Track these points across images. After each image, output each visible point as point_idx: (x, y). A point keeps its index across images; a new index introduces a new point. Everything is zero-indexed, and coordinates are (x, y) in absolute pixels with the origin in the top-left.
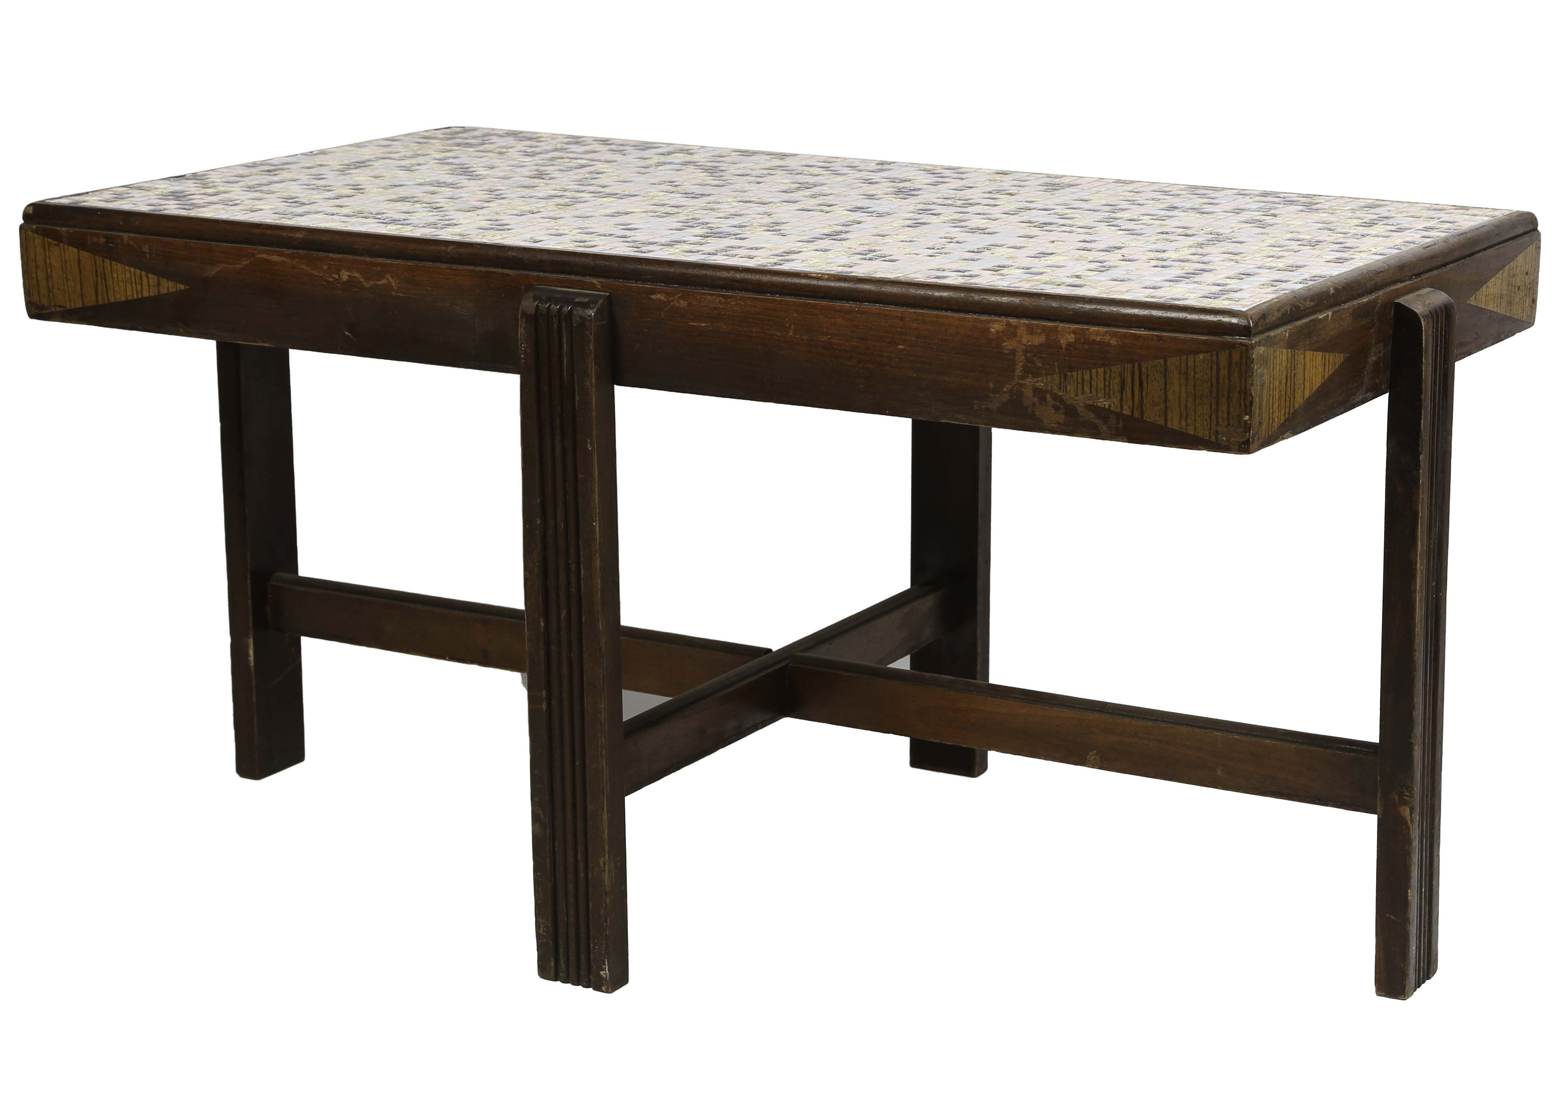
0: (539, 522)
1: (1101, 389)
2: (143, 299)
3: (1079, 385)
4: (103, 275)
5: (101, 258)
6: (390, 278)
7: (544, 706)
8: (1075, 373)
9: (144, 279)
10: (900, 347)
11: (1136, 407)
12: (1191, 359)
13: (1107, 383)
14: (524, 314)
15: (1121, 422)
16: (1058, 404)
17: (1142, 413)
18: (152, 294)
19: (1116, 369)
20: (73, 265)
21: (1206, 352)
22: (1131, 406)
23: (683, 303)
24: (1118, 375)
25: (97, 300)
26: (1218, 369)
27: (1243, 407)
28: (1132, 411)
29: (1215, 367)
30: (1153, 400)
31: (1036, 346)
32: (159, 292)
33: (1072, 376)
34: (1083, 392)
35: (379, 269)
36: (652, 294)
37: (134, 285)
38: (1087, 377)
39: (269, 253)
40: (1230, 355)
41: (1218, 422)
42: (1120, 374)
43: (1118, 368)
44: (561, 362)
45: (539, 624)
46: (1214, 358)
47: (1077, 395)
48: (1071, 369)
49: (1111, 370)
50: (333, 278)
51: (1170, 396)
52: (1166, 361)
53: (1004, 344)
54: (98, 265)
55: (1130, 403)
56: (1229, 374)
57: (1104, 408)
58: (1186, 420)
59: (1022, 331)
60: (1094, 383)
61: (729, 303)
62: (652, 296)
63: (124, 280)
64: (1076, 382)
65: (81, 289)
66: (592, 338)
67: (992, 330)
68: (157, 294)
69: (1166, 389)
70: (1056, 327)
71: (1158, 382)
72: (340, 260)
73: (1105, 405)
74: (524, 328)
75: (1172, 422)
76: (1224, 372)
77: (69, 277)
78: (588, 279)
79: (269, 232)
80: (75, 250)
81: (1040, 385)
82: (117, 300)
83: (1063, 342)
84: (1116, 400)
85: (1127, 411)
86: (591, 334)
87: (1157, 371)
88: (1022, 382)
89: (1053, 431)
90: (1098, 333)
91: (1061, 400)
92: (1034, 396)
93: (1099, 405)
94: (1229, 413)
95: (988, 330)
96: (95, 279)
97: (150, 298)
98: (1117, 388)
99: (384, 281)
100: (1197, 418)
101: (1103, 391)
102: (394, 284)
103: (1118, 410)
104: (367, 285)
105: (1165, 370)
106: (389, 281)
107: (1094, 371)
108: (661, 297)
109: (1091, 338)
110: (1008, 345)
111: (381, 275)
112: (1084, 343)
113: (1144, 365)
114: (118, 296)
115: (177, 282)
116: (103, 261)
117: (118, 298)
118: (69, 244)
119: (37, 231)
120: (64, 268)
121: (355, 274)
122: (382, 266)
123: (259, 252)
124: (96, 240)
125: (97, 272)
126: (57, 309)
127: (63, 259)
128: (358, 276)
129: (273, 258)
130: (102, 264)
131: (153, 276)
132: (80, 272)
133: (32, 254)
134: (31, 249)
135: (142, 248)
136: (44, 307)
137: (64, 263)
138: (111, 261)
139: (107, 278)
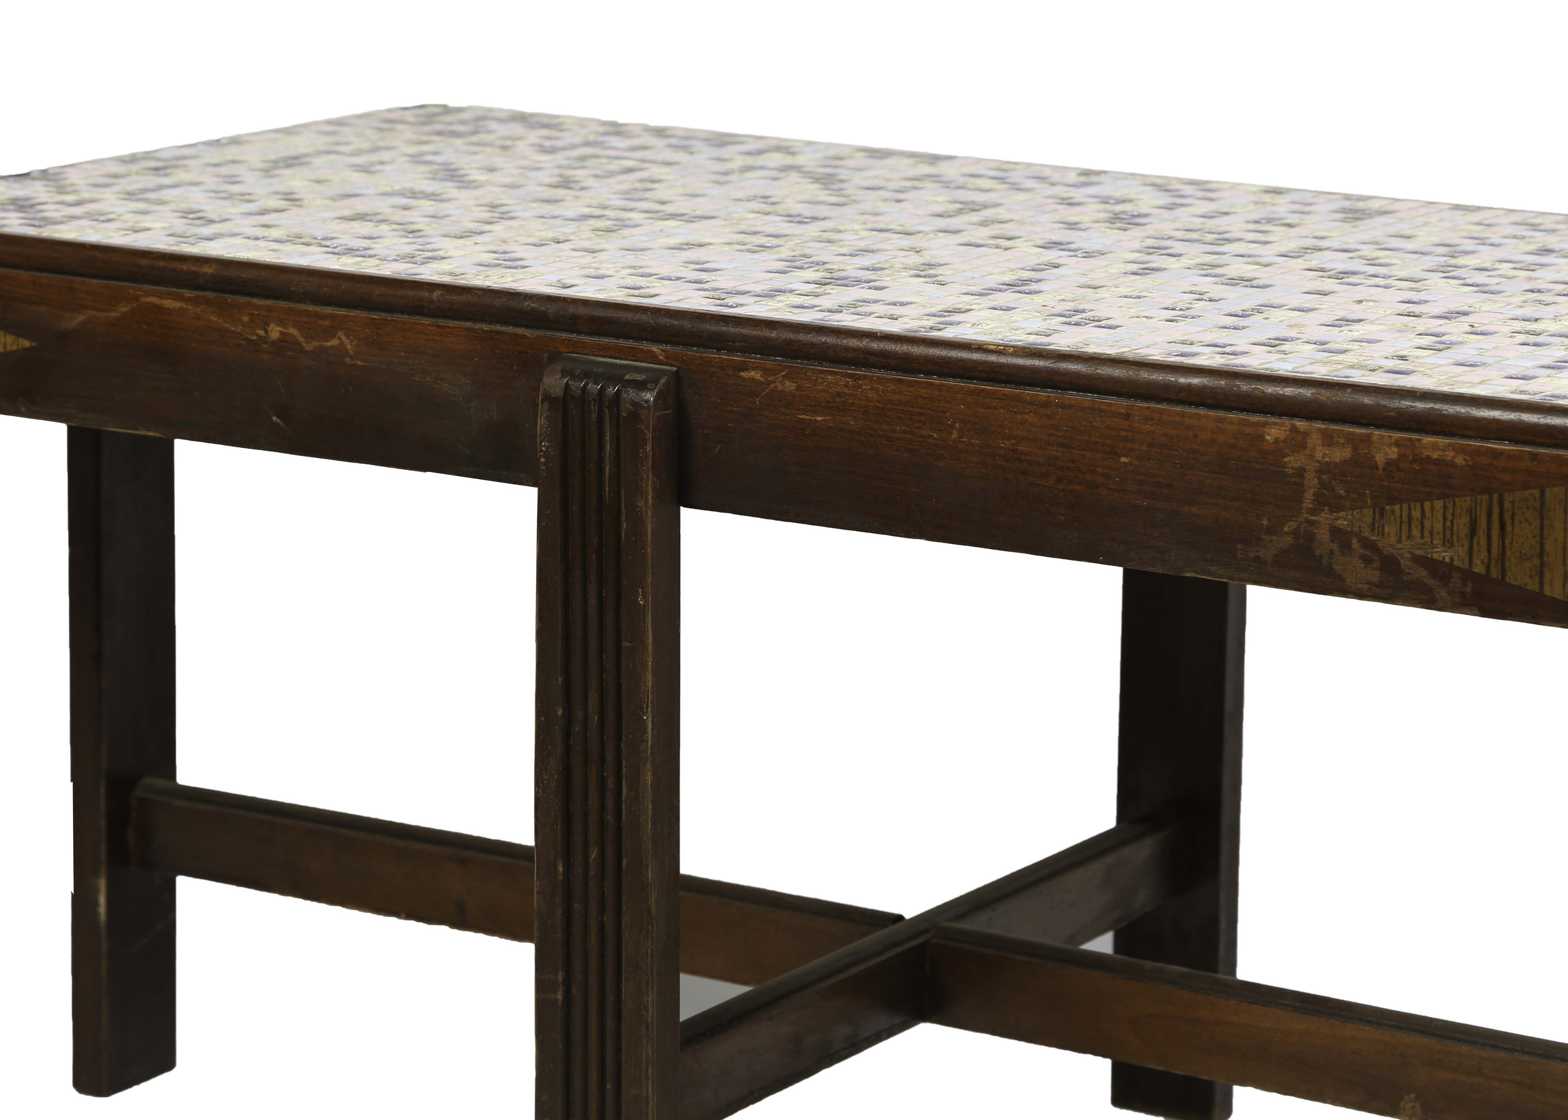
0: (560, 713)
1: (1438, 533)
3: (1403, 524)
6: (344, 338)
7: (560, 996)
8: (1397, 508)
10: (1124, 460)
11: (1493, 562)
13: (1448, 523)
14: (547, 397)
15: (1470, 585)
16: (1369, 553)
17: (1503, 572)
19: (1463, 502)
22: (1486, 561)
23: (790, 386)
24: (1466, 512)
28: (1488, 568)
30: (1521, 553)
31: (1336, 464)
33: (1393, 512)
34: (1410, 537)
35: (327, 323)
36: (742, 371)
38: (1416, 514)
39: (160, 296)
42: (1470, 511)
43: (1465, 501)
44: (601, 470)
45: (556, 868)
47: (1399, 541)
48: (1391, 500)
49: (1454, 505)
50: (257, 335)
51: (1549, 547)
52: (1542, 493)
53: (1286, 459)
55: (1484, 555)
57: (1442, 562)
59: (1315, 440)
60: (1427, 524)
61: (860, 387)
62: (743, 374)
64: (1398, 520)
66: (649, 435)
67: (1268, 438)
69: (1542, 536)
70: (1370, 436)
71: (1530, 525)
72: (269, 309)
73: (1444, 557)
74: (546, 418)
75: (1551, 586)
78: (645, 346)
79: (162, 263)
81: (1341, 523)
83: (1380, 458)
84: (1462, 551)
85: (1479, 568)
86: (648, 430)
87: (1528, 508)
88: (1313, 518)
89: (1361, 596)
90: (1435, 447)
91: (1374, 547)
92: (1332, 541)
93: (1435, 556)
95: (1261, 437)
98: (1464, 532)
99: (334, 342)
101: (1441, 536)
102: (349, 347)
103: (1466, 566)
104: (309, 347)
105: (1542, 505)
106: (342, 342)
107: (1427, 504)
108: (756, 375)
109: (1426, 453)
110: (1293, 461)
111: (330, 333)
112: (1412, 461)
113: (1508, 498)
115: (19, 336)
121: (291, 331)
122: (332, 318)
123: (146, 294)
128: (296, 332)
129: (166, 303)
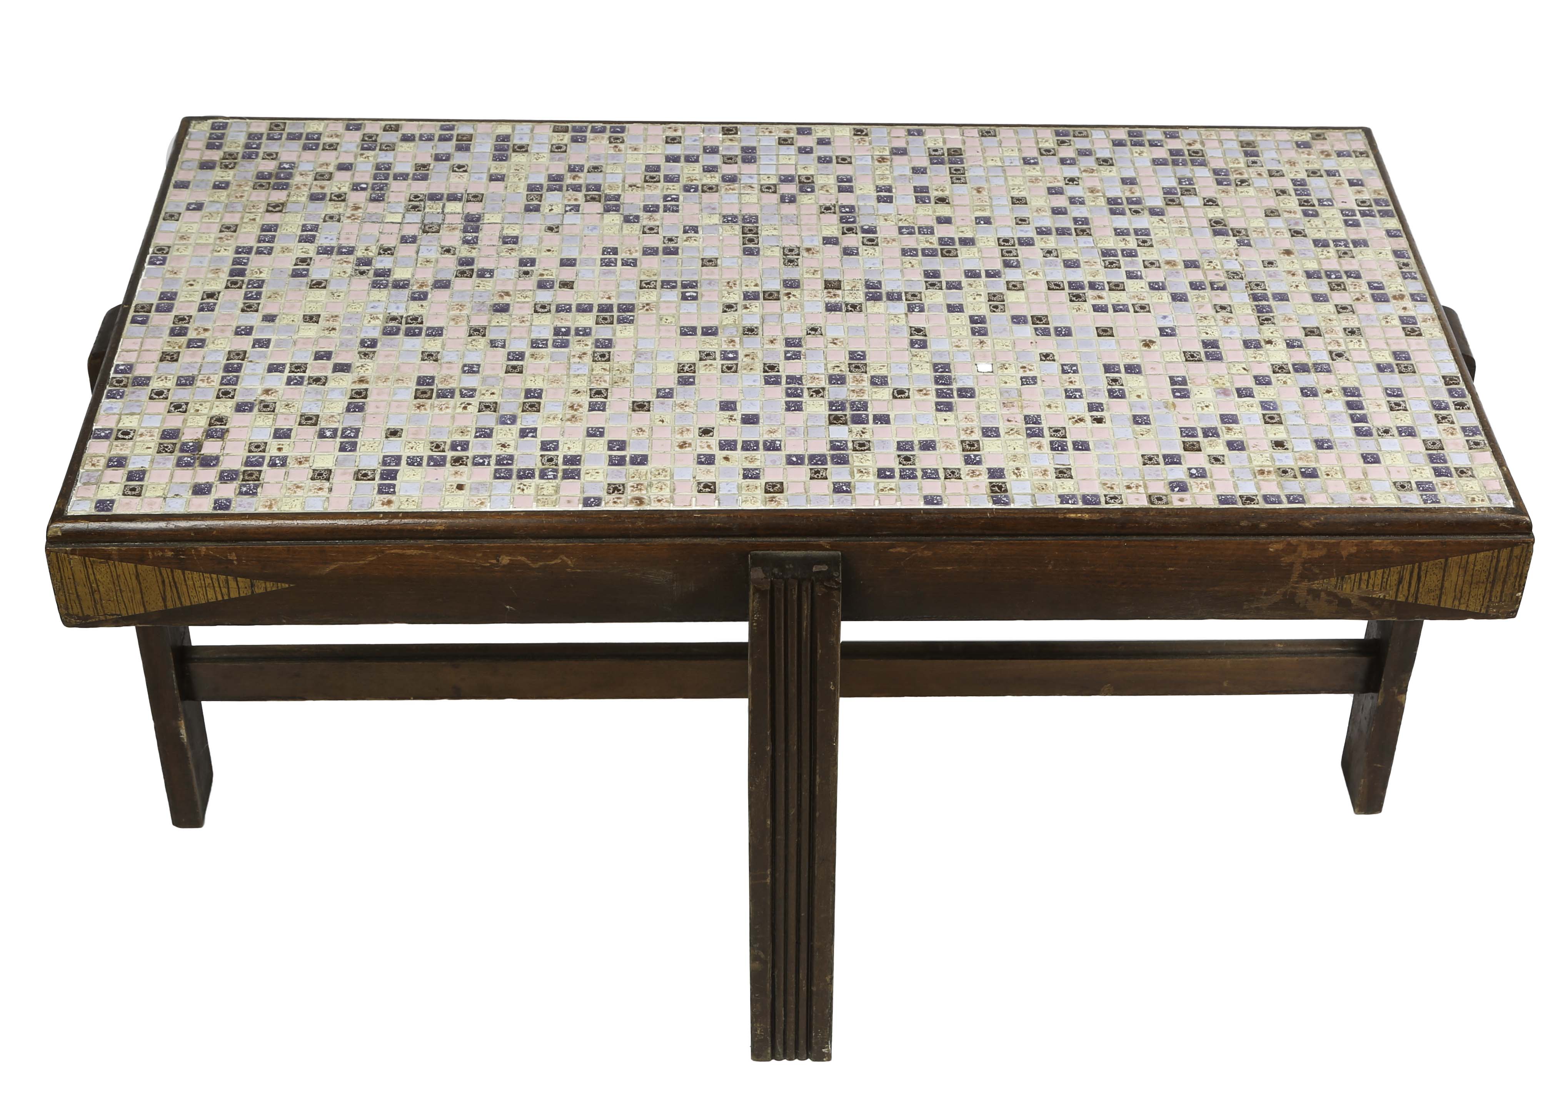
1: (1378, 585)
2: (231, 600)
3: (1356, 583)
4: (172, 583)
5: (169, 570)
6: (565, 558)
8: (1353, 576)
9: (232, 584)
10: (1170, 569)
11: (1410, 595)
12: (1472, 557)
13: (1385, 580)
15: (1393, 606)
16: (1331, 598)
17: (1417, 598)
18: (242, 595)
19: (1395, 570)
20: (128, 579)
21: (1489, 550)
22: (1406, 595)
23: (927, 553)
24: (1397, 573)
25: (166, 606)
26: (1498, 561)
27: (1517, 587)
28: (1407, 598)
29: (1495, 561)
30: (1429, 589)
31: (1316, 558)
32: (252, 592)
33: (1350, 578)
34: (1359, 588)
35: (549, 551)
36: (891, 549)
37: (217, 589)
38: (1365, 577)
39: (403, 548)
40: (1512, 551)
41: (1490, 600)
42: (1399, 572)
43: (1397, 568)
44: (799, 624)
46: (1496, 554)
47: (1352, 591)
48: (1349, 572)
49: (1390, 571)
50: (489, 563)
51: (1446, 584)
52: (1447, 560)
53: (1282, 559)
54: (165, 576)
55: (1406, 593)
56: (1508, 565)
58: (1460, 601)
59: (1302, 548)
60: (1371, 581)
62: (890, 551)
63: (203, 585)
64: (1353, 581)
65: (142, 598)
66: (840, 603)
67: (1271, 548)
68: (250, 594)
69: (1443, 580)
70: (1340, 543)
71: (1437, 576)
72: (499, 548)
73: (1380, 596)
75: (1445, 602)
76: (1503, 563)
77: (123, 588)
78: (813, 540)
80: (132, 566)
81: (1315, 587)
83: (1344, 553)
84: (1392, 591)
85: (1401, 598)
87: (1436, 568)
88: (1297, 585)
90: (1380, 544)
91: (1335, 595)
92: (1308, 595)
93: (1374, 596)
94: (1502, 592)
95: (1267, 550)
96: (161, 587)
97: (240, 599)
98: (1394, 583)
99: (557, 561)
100: (1471, 598)
102: (570, 563)
103: (1393, 598)
104: (534, 566)
105: (1446, 565)
106: (563, 561)
107: (1372, 572)
108: (903, 550)
109: (1374, 548)
110: (1286, 560)
111: (554, 556)
112: (1367, 552)
113: (1424, 565)
114: (196, 600)
115: (278, 582)
116: (172, 572)
117: (195, 601)
118: (121, 560)
119: (73, 552)
120: (116, 582)
121: (519, 558)
122: (555, 548)
123: (390, 548)
124: (160, 554)
125: (163, 582)
126: (108, 617)
127: (114, 574)
128: (523, 559)
129: (409, 552)
130: (170, 574)
131: (244, 579)
132: (140, 584)
133: (68, 573)
134: (65, 569)
135: (226, 557)
136: (88, 617)
137: (115, 577)
138: (183, 570)
139: (178, 586)
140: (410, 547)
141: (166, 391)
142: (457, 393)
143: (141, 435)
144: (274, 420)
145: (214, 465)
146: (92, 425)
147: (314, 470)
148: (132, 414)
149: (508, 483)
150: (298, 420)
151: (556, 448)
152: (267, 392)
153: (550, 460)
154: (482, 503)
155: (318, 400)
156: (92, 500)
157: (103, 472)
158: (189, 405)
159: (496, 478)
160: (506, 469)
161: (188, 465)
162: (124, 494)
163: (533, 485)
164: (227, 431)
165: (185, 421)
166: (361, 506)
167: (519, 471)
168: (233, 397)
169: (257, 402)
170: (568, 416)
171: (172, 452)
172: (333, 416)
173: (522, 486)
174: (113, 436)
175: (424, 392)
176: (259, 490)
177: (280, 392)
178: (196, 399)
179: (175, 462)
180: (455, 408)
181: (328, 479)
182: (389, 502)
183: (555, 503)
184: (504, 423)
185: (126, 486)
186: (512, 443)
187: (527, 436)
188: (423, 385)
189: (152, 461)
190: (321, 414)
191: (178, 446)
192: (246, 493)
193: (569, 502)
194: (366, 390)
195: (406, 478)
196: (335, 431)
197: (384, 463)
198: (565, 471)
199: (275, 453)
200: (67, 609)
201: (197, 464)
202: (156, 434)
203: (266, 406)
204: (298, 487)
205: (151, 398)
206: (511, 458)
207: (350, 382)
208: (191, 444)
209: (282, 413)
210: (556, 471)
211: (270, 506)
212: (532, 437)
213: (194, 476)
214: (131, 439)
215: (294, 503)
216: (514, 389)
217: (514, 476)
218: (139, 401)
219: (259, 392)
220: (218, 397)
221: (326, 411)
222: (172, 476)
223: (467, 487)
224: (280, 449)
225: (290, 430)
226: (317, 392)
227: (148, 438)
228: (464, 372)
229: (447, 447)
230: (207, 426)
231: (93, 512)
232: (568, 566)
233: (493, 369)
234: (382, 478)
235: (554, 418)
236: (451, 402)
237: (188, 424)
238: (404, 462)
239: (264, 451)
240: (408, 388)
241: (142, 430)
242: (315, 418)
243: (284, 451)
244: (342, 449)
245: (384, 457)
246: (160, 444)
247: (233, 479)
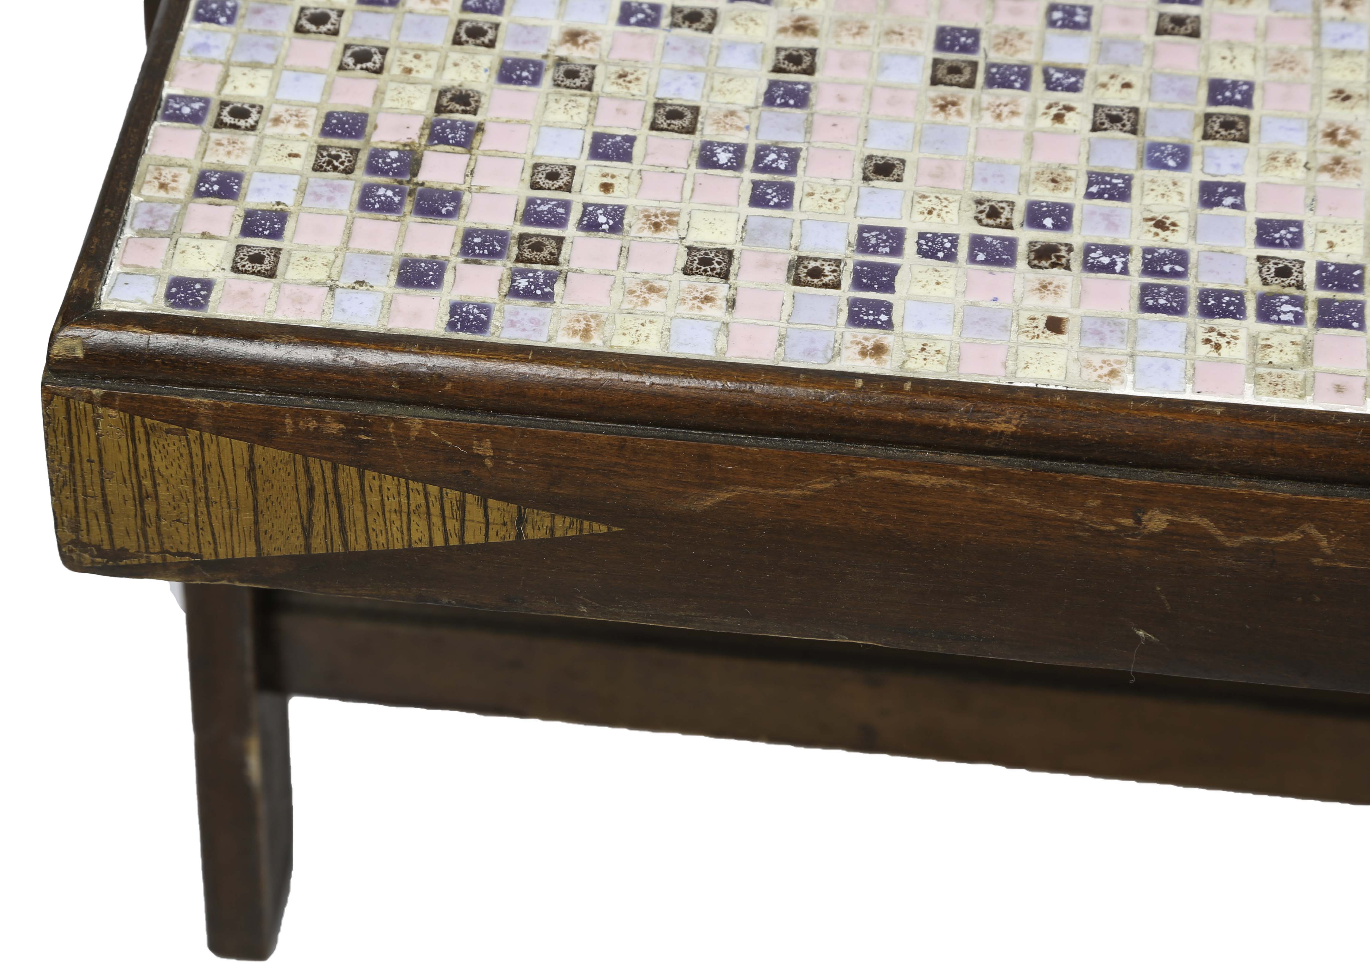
2: (463, 548)
4: (331, 497)
5: (328, 466)
6: (1313, 532)
9: (474, 511)
18: (493, 539)
20: (229, 475)
25: (308, 546)
32: (519, 535)
35: (1276, 511)
37: (436, 520)
54: (317, 477)
63: (405, 508)
65: (256, 523)
68: (512, 538)
77: (214, 496)
80: (241, 446)
82: (374, 547)
96: (304, 504)
97: (486, 548)
99: (1291, 537)
102: (1323, 543)
111: (1287, 524)
114: (382, 539)
115: (582, 517)
116: (335, 470)
117: (379, 542)
118: (218, 431)
119: (107, 401)
120: (200, 480)
121: (1195, 520)
122: (1293, 505)
123: (871, 466)
124: (313, 425)
125: (311, 491)
126: (170, 558)
127: (198, 462)
128: (1205, 522)
129: (916, 479)
130: (329, 474)
131: (502, 505)
132: (255, 488)
133: (88, 449)
134: (84, 437)
135: (469, 448)
136: (123, 553)
137: (198, 470)
138: (362, 469)
139: (345, 502)
140: (922, 467)
141: (333, 15)
142: (1037, 78)
143: (277, 121)
144: (592, 111)
145: (450, 215)
146: (161, 86)
147: (690, 249)
148: (255, 65)
149: (1178, 324)
150: (649, 115)
151: (1296, 242)
152: (573, 37)
153: (1284, 272)
154: (1113, 373)
155: (696, 69)
156: (159, 277)
157: (185, 206)
158: (389, 56)
159: (1145, 308)
160: (1171, 288)
161: (388, 207)
162: (235, 269)
163: (1242, 334)
164: (480, 128)
165: (379, 94)
166: (810, 353)
167: (1204, 295)
168: (491, 44)
169: (549, 62)
170: (1324, 159)
171: (349, 171)
172: (732, 113)
173: (1214, 337)
174: (211, 118)
175: (955, 70)
176: (558, 287)
177: (605, 42)
178: (404, 40)
179: (356, 196)
180: (1032, 116)
181: (724, 276)
182: (879, 350)
183: (1303, 389)
184: (1159, 164)
185: (239, 248)
186: (1183, 220)
187: (1219, 203)
188: (951, 49)
189: (302, 190)
190: (704, 107)
191: (363, 158)
192: (527, 294)
193: (1339, 389)
194: (813, 52)
195: (917, 290)
196: (739, 150)
197: (863, 246)
198: (1324, 306)
199: (594, 195)
200: (76, 528)
201: (408, 207)
202: (310, 121)
203: (572, 74)
204: (652, 289)
205: (299, 29)
206: (1181, 257)
207: (773, 27)
208: (394, 155)
209: (611, 96)
210: (1299, 302)
211: (586, 334)
212: (1234, 206)
213: (402, 237)
214: (253, 128)
215: (644, 331)
216: (1181, 78)
217: (1192, 308)
218: (271, 34)
219: (556, 35)
220: (457, 41)
221: (717, 98)
222: (349, 232)
223: (1072, 327)
224: (606, 187)
225: (631, 140)
226: (694, 50)
227: (290, 130)
228: (1052, 23)
229: (1018, 217)
230: (431, 112)
231: (161, 307)
232: (1316, 550)
233: (1125, 22)
234: (858, 284)
235: (1288, 162)
236: (1024, 99)
237: (388, 104)
238: (910, 246)
239: (568, 188)
240: (913, 56)
241: (277, 110)
242: (689, 115)
243: (617, 192)
244: (758, 200)
245: (862, 229)
246: (321, 148)
247: (494, 255)
